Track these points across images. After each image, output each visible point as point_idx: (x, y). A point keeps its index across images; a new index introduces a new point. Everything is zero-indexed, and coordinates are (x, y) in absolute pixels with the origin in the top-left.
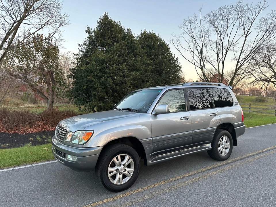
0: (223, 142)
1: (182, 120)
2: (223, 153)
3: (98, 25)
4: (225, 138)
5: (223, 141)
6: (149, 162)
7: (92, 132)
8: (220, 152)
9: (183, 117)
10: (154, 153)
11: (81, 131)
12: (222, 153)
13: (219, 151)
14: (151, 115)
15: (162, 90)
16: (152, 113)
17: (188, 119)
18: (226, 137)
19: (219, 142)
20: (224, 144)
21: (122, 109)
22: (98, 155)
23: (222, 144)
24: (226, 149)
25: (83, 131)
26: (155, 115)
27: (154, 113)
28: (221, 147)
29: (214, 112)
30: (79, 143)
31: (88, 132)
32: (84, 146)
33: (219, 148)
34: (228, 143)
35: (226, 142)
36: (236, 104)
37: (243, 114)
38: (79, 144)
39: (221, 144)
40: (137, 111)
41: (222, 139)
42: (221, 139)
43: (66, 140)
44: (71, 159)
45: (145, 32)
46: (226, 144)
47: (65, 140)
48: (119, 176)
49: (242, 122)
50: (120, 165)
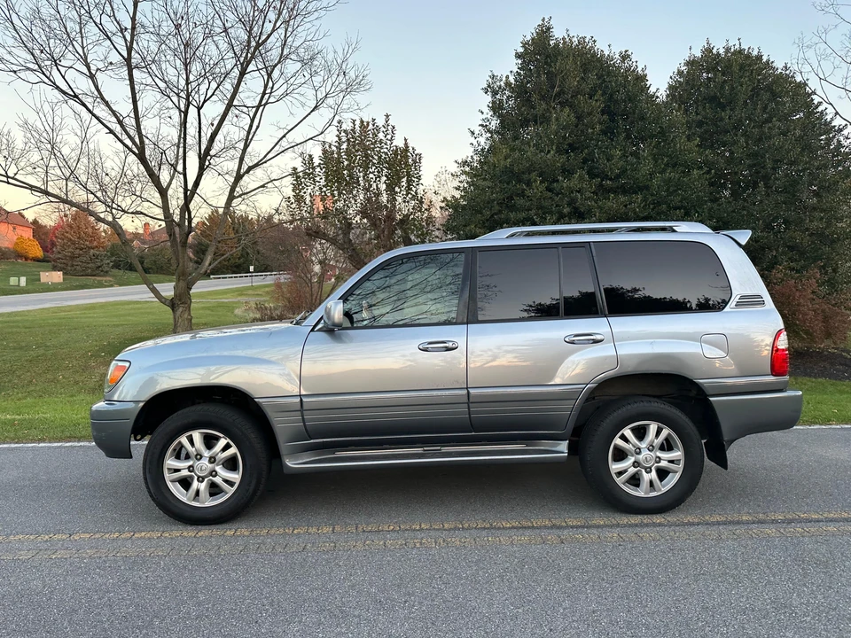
0: (644, 446)
3: (520, 62)
4: (654, 432)
8: (622, 479)
12: (636, 483)
13: (618, 474)
17: (450, 349)
18: (661, 428)
19: (618, 441)
23: (637, 454)
24: (663, 474)
28: (628, 460)
29: (590, 331)
33: (615, 466)
34: (676, 454)
36: (749, 303)
39: (628, 450)
41: (639, 432)
42: (627, 433)
45: (708, 50)
46: (662, 455)
48: (195, 484)
49: (772, 379)
50: (199, 456)
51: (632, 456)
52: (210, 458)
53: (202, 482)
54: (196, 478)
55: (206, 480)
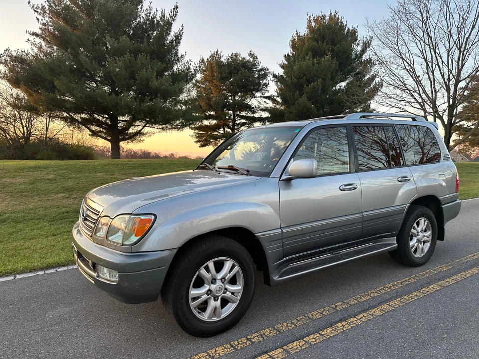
0: (420, 231)
1: (343, 190)
2: (419, 251)
4: (423, 223)
5: (419, 229)
6: (275, 278)
7: (153, 218)
8: (413, 250)
9: (346, 186)
10: (284, 260)
11: (128, 216)
12: (415, 251)
13: (412, 247)
14: (280, 180)
15: (301, 128)
16: (281, 177)
17: (355, 189)
18: (425, 221)
19: (413, 230)
20: (421, 234)
21: (219, 168)
22: (165, 268)
23: (418, 235)
24: (424, 243)
25: (132, 217)
26: (288, 181)
27: (284, 177)
28: (415, 239)
29: (406, 175)
30: (123, 242)
31: (143, 217)
32: (134, 248)
33: (411, 243)
34: (429, 233)
35: (425, 231)
36: (446, 159)
37: (458, 177)
38: (123, 245)
39: (415, 234)
40: (248, 171)
41: (418, 224)
42: (415, 225)
43: (97, 235)
44: (107, 276)
46: (425, 234)
47: (95, 234)
48: (213, 304)
49: (455, 194)
50: (213, 281)
51: (416, 237)
52: (221, 279)
53: (217, 300)
54: (213, 298)
55: (219, 298)
